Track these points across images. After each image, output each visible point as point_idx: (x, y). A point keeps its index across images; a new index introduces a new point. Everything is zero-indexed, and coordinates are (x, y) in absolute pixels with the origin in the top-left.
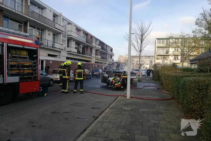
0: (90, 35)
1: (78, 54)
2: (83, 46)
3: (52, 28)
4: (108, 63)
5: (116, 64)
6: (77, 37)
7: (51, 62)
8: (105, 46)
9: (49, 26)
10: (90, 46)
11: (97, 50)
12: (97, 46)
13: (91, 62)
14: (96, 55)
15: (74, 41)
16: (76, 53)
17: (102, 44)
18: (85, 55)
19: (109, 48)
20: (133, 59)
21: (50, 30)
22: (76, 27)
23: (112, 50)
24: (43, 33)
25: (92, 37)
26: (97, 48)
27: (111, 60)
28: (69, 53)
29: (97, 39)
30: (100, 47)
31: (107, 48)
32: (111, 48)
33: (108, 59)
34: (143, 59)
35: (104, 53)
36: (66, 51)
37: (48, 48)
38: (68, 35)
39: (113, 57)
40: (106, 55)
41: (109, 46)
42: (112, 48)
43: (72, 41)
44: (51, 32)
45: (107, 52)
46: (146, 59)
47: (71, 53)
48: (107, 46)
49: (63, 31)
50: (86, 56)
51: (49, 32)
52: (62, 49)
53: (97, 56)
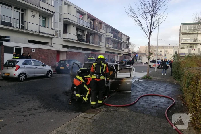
0: (98, 20)
1: (78, 42)
2: (88, 33)
3: (35, 7)
4: (122, 53)
5: (133, 55)
6: (77, 21)
7: (33, 50)
8: (120, 34)
9: (29, 4)
10: (97, 34)
11: (108, 39)
12: (108, 34)
13: (100, 51)
14: (107, 43)
15: (73, 26)
16: (75, 40)
17: (115, 32)
18: (89, 43)
19: (125, 37)
20: (154, 49)
21: (33, 9)
22: (77, 9)
23: (128, 39)
24: (25, 14)
25: (101, 23)
26: (107, 36)
27: (127, 50)
28: (66, 40)
29: (108, 26)
30: (112, 35)
31: (121, 36)
32: (127, 36)
33: (123, 49)
34: (166, 49)
35: (118, 42)
36: (62, 37)
37: (29, 32)
38: (64, 19)
39: (130, 47)
40: (121, 44)
41: (124, 35)
42: (129, 37)
43: (71, 26)
44: (36, 13)
45: (122, 40)
46: (170, 49)
47: (68, 40)
48: (122, 34)
49: (54, 13)
50: (91, 44)
51: (34, 13)
52: (53, 35)
53: (107, 46)
